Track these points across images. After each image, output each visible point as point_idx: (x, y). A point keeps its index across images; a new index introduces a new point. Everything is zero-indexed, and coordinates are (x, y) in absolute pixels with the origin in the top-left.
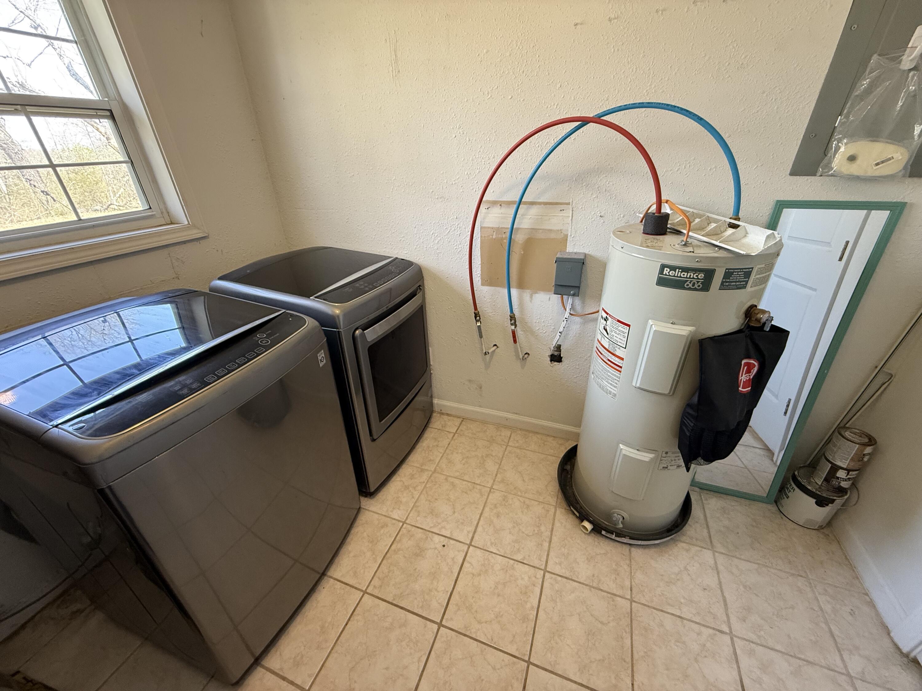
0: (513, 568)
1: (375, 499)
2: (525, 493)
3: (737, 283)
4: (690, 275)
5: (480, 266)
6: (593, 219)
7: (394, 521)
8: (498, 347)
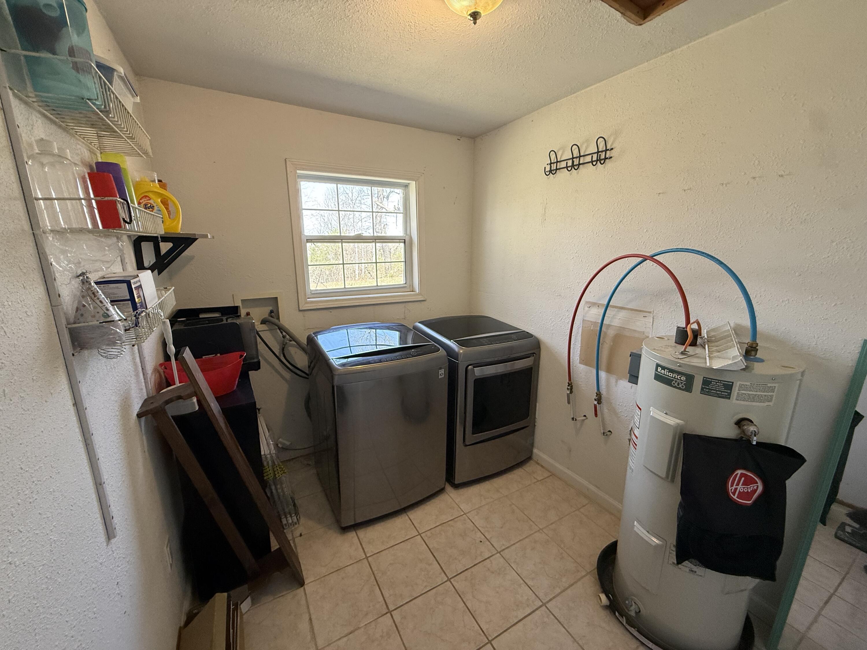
0: (520, 585)
1: (458, 491)
2: (567, 548)
3: (718, 392)
4: (675, 376)
5: (580, 348)
6: (671, 328)
7: (459, 509)
8: (587, 418)
